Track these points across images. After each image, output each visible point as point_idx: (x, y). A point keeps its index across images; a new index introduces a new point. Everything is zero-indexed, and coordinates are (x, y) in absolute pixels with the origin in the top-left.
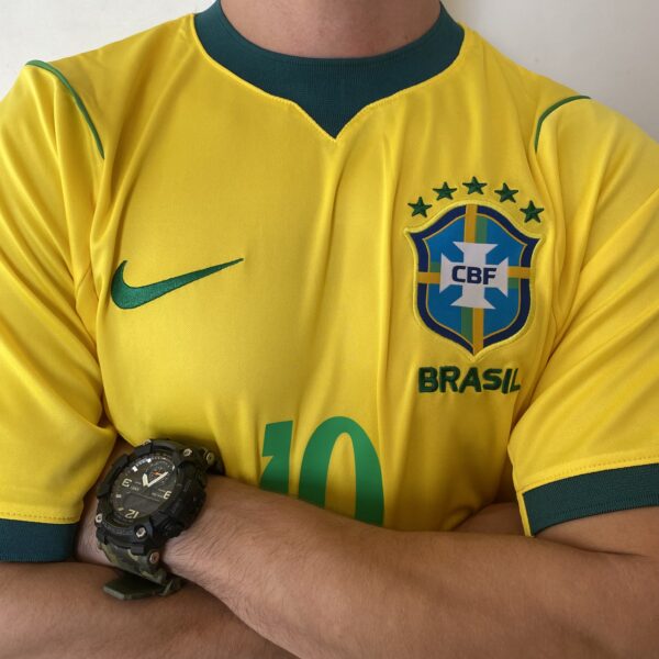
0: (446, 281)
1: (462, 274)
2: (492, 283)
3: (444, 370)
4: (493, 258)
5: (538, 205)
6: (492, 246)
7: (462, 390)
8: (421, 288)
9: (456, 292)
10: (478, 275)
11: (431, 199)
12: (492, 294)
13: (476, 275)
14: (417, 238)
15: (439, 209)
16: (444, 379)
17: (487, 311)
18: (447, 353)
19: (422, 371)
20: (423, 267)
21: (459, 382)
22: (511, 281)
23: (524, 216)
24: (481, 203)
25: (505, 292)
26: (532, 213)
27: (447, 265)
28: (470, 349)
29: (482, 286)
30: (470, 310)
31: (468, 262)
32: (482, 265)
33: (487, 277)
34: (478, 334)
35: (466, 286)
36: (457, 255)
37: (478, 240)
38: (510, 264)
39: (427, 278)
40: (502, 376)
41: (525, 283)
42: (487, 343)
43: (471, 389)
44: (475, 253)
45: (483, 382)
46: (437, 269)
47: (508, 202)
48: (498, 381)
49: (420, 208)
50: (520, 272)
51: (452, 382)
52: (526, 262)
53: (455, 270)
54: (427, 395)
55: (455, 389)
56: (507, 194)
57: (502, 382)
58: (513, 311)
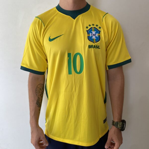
0: (91, 36)
1: (92, 35)
2: (96, 36)
3: (91, 46)
4: (96, 33)
5: (101, 27)
6: (95, 32)
8: (88, 36)
9: (92, 37)
11: (88, 26)
12: (96, 37)
13: (94, 35)
14: (87, 31)
15: (89, 27)
16: (91, 47)
17: (96, 39)
18: (91, 44)
19: (89, 46)
20: (88, 34)
21: (93, 47)
22: (98, 35)
23: (99, 28)
24: (94, 27)
25: (97, 37)
26: (100, 28)
27: (91, 34)
28: (94, 43)
29: (95, 36)
31: (93, 33)
32: (95, 34)
33: (95, 35)
34: (95, 42)
35: (93, 36)
36: (92, 33)
37: (94, 31)
39: (89, 35)
40: (97, 46)
41: (100, 36)
42: (96, 42)
43: (94, 48)
44: (94, 32)
45: (96, 47)
46: (90, 34)
47: (97, 27)
48: (97, 47)
49: (87, 27)
50: (99, 34)
52: (100, 33)
53: (92, 34)
54: (90, 49)
55: (93, 48)
56: (97, 26)
57: (98, 47)
58: (98, 39)
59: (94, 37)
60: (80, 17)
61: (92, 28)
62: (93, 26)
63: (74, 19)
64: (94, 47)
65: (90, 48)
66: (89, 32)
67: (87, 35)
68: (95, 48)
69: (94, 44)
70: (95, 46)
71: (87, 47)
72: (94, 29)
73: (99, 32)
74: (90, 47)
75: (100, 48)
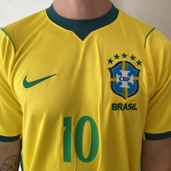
0: (118, 81)
1: (122, 79)
2: (129, 81)
3: (119, 104)
4: (129, 75)
5: (141, 61)
7: (123, 110)
8: (112, 82)
9: (120, 83)
10: (126, 79)
11: (113, 59)
12: (129, 84)
13: (125, 79)
14: (110, 69)
16: (119, 107)
17: (128, 88)
18: (119, 100)
19: (113, 104)
20: (112, 77)
21: (122, 108)
22: (134, 80)
23: (137, 64)
24: (126, 60)
25: (133, 83)
26: (139, 63)
27: (118, 76)
29: (127, 82)
30: (124, 88)
31: (123, 76)
32: (127, 76)
33: (128, 80)
36: (120, 74)
37: (126, 70)
38: (134, 76)
39: (113, 80)
41: (138, 81)
42: (129, 97)
43: (125, 110)
44: (125, 73)
45: (128, 108)
46: (116, 78)
47: (133, 60)
49: (110, 61)
50: (136, 78)
51: (121, 107)
52: (138, 76)
53: (120, 78)
54: (114, 111)
55: (121, 110)
56: (133, 58)
57: (132, 107)
58: (135, 89)
59: (125, 85)
60: (96, 35)
61: (121, 62)
62: (124, 59)
63: (83, 40)
64: (124, 108)
65: (116, 110)
66: (114, 71)
67: (108, 79)
68: (127, 110)
71: (109, 107)
73: (137, 73)
74: (115, 107)
75: (136, 109)
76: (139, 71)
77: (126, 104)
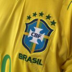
59: (35, 40)
61: (37, 20)
64: (28, 60)
65: (21, 59)
68: (31, 62)
69: (29, 55)
70: (32, 59)
72: (40, 23)
73: (49, 32)
74: (21, 56)
75: (42, 65)
76: (52, 30)
77: (30, 58)
